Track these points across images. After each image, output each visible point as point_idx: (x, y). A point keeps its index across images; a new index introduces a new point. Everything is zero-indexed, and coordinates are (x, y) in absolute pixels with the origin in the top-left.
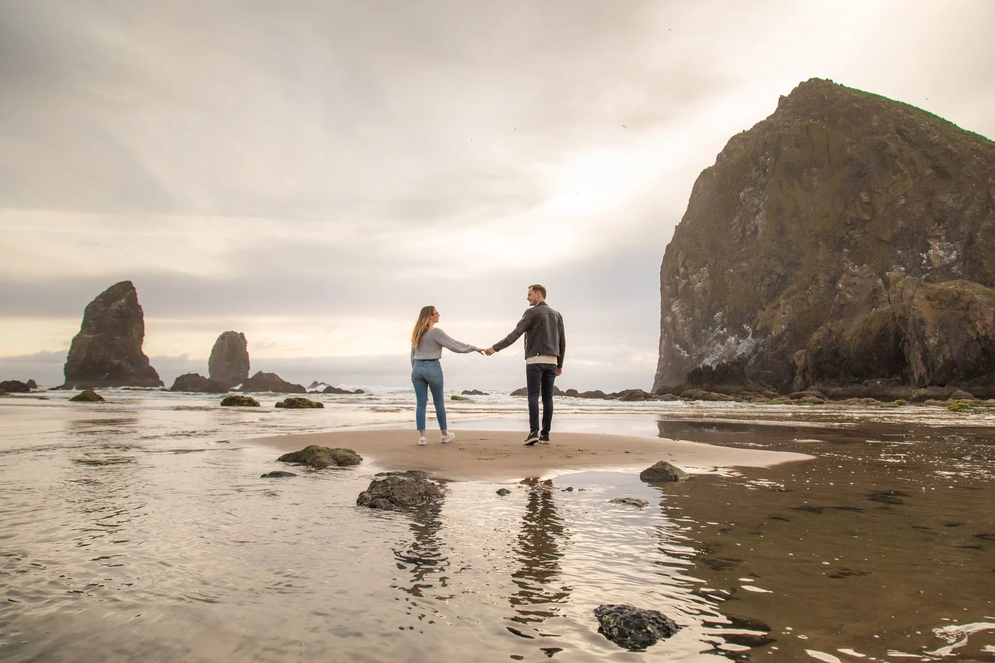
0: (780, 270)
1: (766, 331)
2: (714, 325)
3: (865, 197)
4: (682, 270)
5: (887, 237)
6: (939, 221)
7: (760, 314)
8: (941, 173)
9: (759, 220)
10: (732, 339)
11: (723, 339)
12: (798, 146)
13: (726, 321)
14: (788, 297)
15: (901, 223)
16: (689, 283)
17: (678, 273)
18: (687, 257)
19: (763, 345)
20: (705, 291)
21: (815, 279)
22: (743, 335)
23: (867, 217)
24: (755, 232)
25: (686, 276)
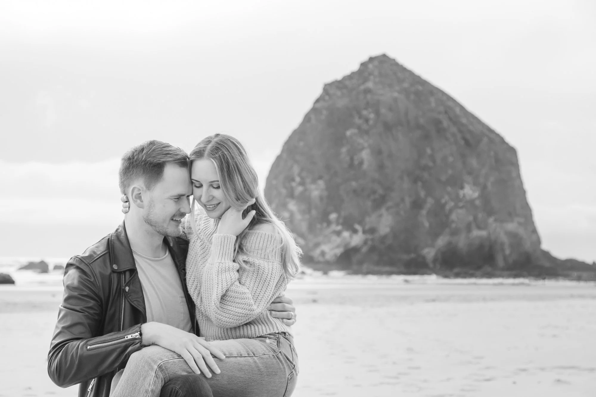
0: (381, 191)
1: (372, 231)
2: (329, 223)
3: (429, 151)
4: (298, 179)
5: (443, 178)
6: (470, 173)
7: (367, 219)
8: (467, 143)
9: (365, 155)
10: (346, 234)
11: (338, 233)
12: (390, 109)
13: (341, 221)
14: (388, 209)
15: (450, 172)
16: (306, 190)
17: (293, 180)
18: (302, 170)
19: (372, 240)
20: (321, 198)
21: (403, 200)
22: (355, 231)
23: (431, 164)
24: (361, 163)
25: (302, 183)
